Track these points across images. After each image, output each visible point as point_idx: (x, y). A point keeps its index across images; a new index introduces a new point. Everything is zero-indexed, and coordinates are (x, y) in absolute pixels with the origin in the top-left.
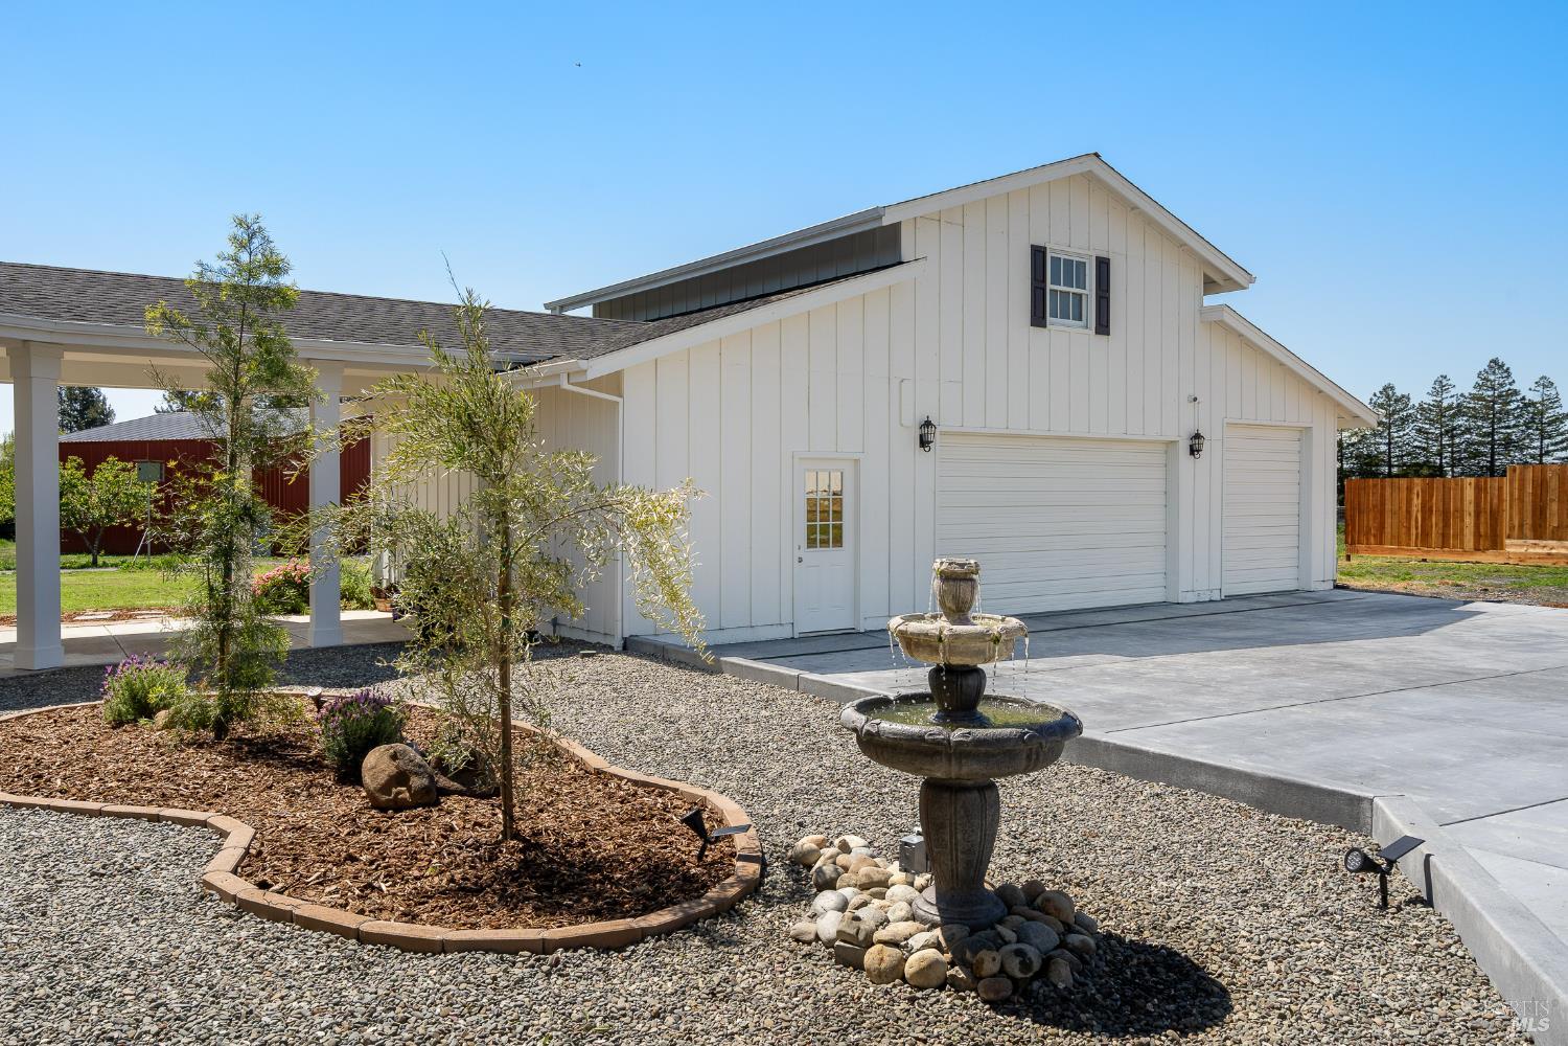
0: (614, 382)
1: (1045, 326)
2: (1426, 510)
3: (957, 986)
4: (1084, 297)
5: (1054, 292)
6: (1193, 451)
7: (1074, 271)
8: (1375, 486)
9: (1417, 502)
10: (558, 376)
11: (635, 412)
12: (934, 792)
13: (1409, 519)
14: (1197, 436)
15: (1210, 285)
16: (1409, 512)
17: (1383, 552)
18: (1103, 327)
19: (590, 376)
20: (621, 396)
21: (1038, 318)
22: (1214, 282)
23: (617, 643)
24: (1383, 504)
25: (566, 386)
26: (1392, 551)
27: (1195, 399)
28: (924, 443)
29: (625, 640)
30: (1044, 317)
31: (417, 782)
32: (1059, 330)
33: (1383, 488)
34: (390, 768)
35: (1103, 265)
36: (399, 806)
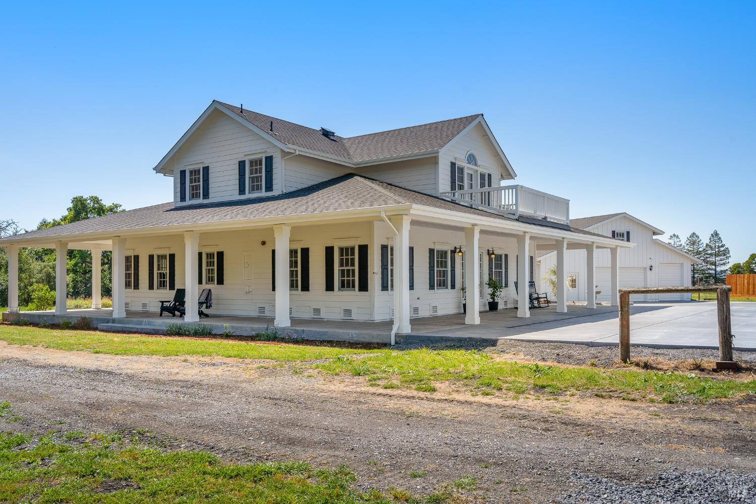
2: (749, 283)
6: (651, 269)
8: (734, 276)
9: (746, 281)
13: (744, 286)
14: (651, 266)
16: (744, 284)
17: (737, 296)
24: (737, 282)
26: (739, 296)
33: (737, 277)
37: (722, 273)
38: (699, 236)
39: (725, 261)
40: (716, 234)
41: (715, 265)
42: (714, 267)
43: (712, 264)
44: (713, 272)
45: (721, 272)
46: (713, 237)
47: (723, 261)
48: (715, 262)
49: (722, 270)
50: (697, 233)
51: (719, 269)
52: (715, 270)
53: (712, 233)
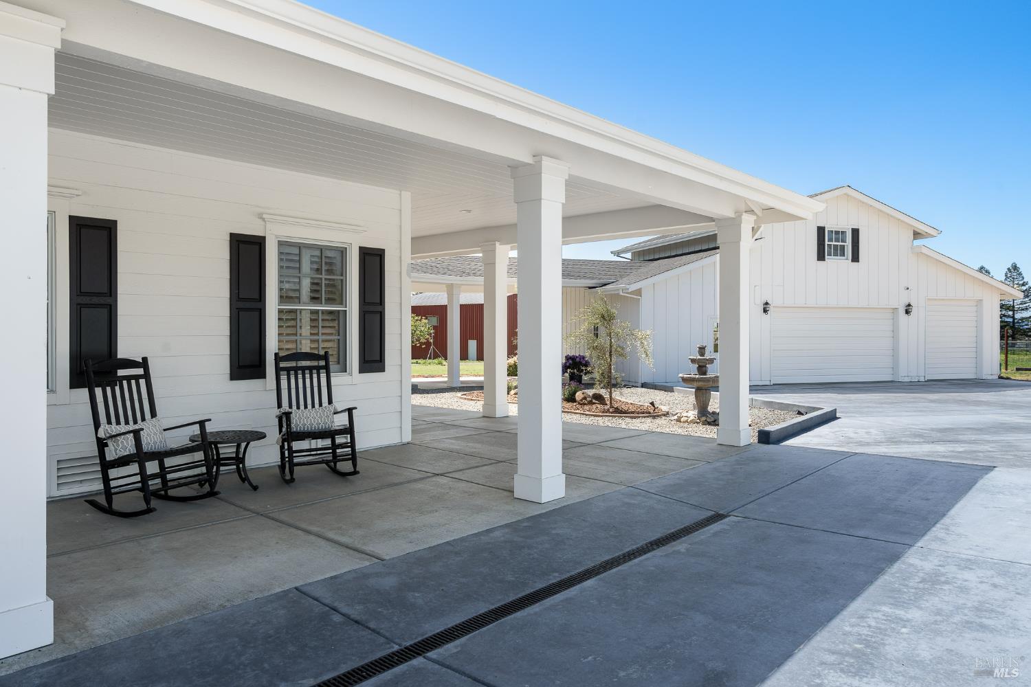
0: (639, 292)
1: (824, 260)
3: (698, 423)
4: (846, 247)
5: (829, 246)
6: (907, 312)
7: (839, 235)
10: (618, 290)
11: (645, 301)
12: (698, 389)
14: (909, 305)
15: (917, 235)
18: (855, 258)
19: (630, 290)
20: (641, 296)
21: (821, 257)
22: (919, 234)
23: (640, 385)
25: (621, 294)
27: (908, 289)
28: (765, 311)
29: (642, 384)
30: (824, 257)
31: (588, 399)
32: (831, 262)
34: (582, 396)
35: (855, 233)
36: (585, 404)
37: (1023, 322)
38: (990, 271)
39: (1027, 305)
40: (1015, 267)
41: (1014, 311)
42: (1011, 313)
43: (1008, 309)
44: (1011, 320)
45: (1022, 319)
46: (1011, 272)
47: (1025, 305)
48: (1013, 306)
49: (1024, 316)
50: (987, 267)
51: (1018, 316)
52: (1013, 317)
53: (1010, 266)
